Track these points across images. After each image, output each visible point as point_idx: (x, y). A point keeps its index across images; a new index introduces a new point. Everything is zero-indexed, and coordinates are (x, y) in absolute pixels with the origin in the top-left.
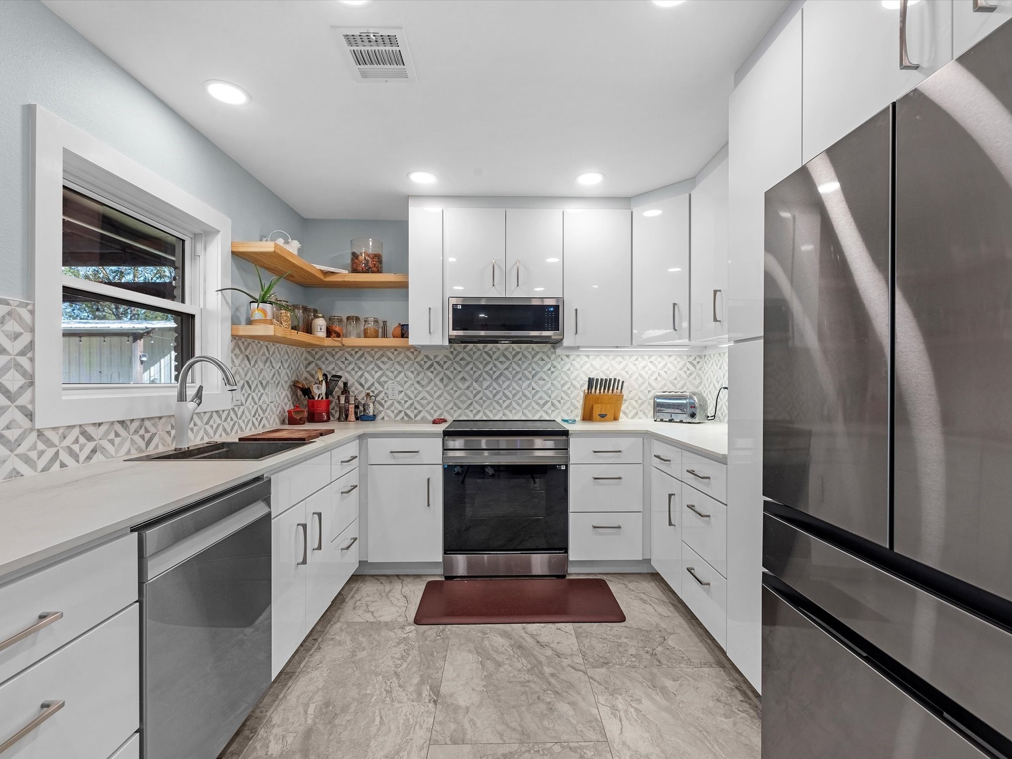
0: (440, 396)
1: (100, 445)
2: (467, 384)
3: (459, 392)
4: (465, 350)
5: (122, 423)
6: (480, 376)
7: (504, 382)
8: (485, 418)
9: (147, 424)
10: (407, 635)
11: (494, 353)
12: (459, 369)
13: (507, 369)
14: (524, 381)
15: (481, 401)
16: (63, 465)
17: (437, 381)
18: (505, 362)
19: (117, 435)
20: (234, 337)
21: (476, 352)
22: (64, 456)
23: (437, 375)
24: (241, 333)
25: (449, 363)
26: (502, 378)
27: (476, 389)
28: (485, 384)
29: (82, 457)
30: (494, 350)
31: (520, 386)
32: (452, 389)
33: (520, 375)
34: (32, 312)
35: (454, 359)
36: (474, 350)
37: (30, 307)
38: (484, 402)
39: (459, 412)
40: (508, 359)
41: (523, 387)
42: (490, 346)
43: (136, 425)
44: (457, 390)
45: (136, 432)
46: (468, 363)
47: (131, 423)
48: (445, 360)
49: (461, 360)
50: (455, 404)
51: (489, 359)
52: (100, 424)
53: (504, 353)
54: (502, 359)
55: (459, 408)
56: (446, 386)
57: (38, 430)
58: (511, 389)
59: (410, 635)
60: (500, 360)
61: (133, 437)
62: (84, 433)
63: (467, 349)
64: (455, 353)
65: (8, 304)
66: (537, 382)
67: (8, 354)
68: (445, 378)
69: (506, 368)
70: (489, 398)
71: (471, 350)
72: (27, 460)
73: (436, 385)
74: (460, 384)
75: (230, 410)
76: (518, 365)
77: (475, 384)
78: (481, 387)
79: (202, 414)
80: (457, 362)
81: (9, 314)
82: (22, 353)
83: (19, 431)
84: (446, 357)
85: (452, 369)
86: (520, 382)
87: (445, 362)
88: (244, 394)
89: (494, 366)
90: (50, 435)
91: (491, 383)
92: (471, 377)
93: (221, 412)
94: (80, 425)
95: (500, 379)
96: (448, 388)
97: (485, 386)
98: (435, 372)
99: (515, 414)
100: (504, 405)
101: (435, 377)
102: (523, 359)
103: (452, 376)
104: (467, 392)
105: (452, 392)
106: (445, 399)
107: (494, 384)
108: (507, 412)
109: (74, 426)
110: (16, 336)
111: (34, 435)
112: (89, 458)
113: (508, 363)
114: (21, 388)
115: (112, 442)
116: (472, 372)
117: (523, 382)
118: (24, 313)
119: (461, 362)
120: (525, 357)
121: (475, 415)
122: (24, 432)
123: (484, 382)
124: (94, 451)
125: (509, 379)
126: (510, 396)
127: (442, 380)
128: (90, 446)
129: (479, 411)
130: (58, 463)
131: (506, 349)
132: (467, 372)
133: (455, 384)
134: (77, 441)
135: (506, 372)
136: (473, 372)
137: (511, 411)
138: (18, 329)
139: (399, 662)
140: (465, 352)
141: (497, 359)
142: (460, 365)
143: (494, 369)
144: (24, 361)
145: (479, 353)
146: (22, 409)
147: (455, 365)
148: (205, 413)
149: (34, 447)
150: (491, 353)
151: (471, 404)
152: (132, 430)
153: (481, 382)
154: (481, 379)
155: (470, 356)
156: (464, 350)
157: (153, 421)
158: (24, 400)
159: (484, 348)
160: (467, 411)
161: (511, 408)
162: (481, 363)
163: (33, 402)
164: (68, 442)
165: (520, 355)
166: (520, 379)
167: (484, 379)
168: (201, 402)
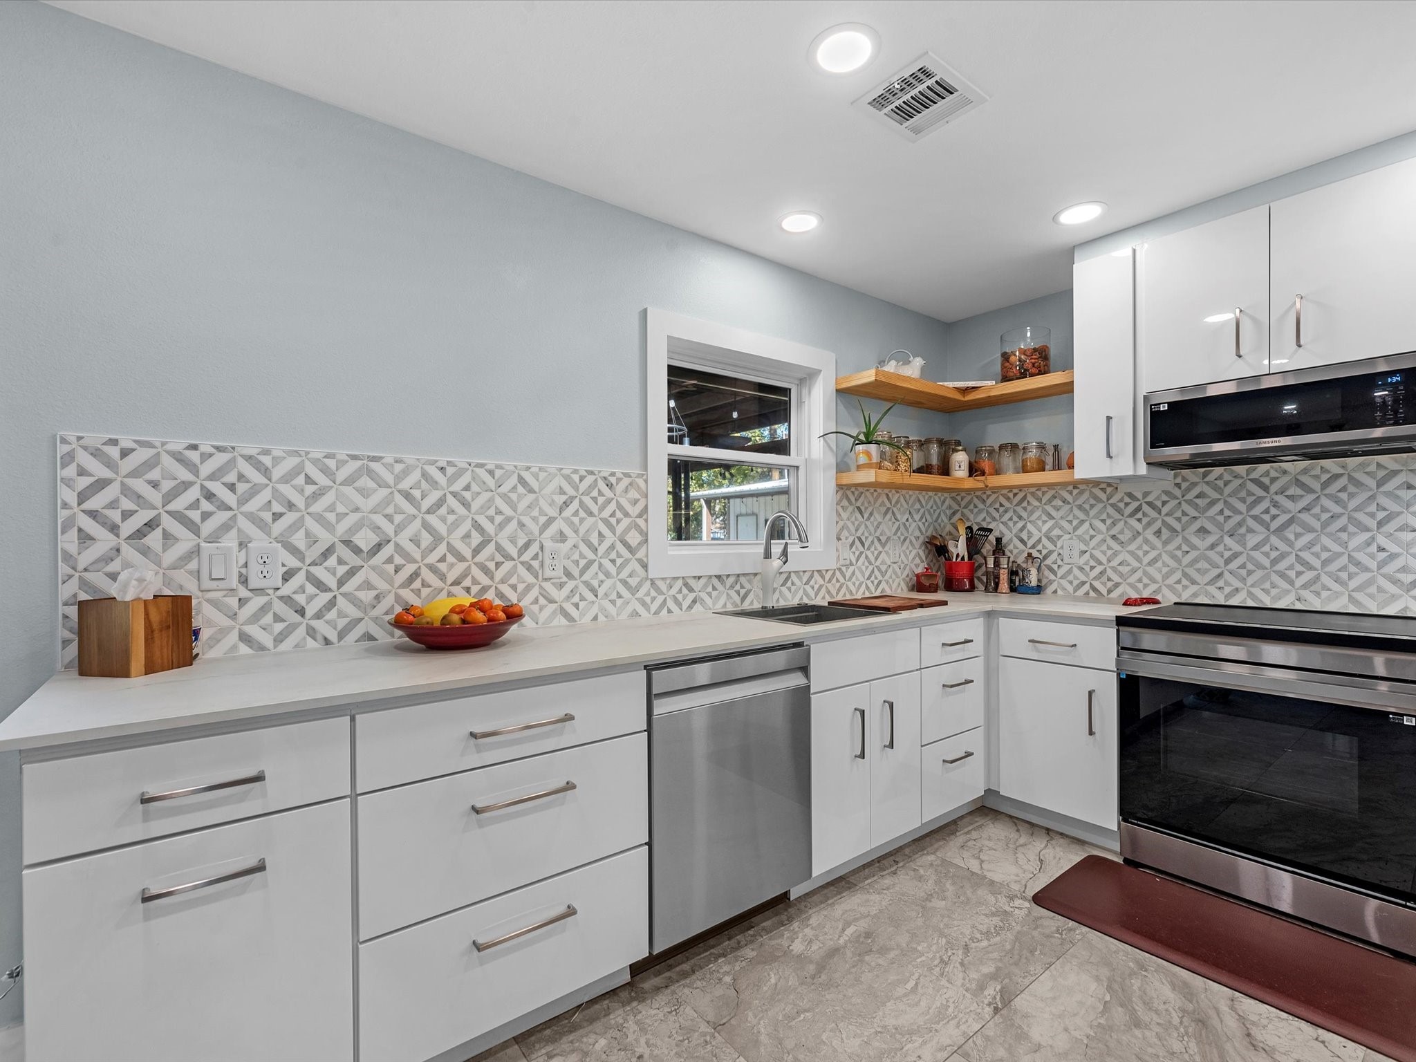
0: (1155, 561)
1: (699, 597)
2: (1211, 540)
3: (1193, 554)
4: (1206, 480)
5: (719, 577)
6: (1240, 524)
7: (1298, 536)
8: (1250, 603)
9: (742, 579)
10: (1012, 910)
11: (1273, 480)
12: (1193, 513)
13: (1307, 509)
14: (1355, 534)
15: (1243, 572)
16: (670, 611)
17: (1149, 534)
18: (1302, 496)
19: (714, 589)
20: (840, 487)
21: (1230, 481)
22: (671, 604)
23: (1149, 524)
24: (845, 482)
25: (1173, 503)
26: (1295, 528)
27: (1230, 549)
28: (1252, 540)
29: (685, 607)
30: (1273, 474)
31: (1345, 545)
32: (1179, 548)
33: (1343, 521)
34: (646, 481)
35: (1183, 497)
36: (1227, 477)
37: (645, 477)
38: (1250, 573)
39: (1194, 588)
40: (1310, 490)
41: (1352, 545)
42: (1263, 467)
43: (731, 580)
44: (1188, 549)
45: (732, 587)
46: (1213, 503)
47: (727, 578)
48: (1165, 498)
49: (1197, 497)
50: (1185, 575)
51: (1260, 492)
52: (699, 578)
53: (1297, 480)
54: (1293, 491)
55: (1194, 582)
56: (1166, 543)
57: (651, 579)
58: (1317, 549)
59: (1017, 911)
60: (1290, 492)
61: (729, 591)
62: (686, 585)
63: (1211, 478)
64: (1184, 485)
65: (630, 477)
66: (1391, 534)
67: (630, 516)
68: (1164, 530)
69: (1303, 508)
70: (1259, 566)
71: (1220, 477)
72: (644, 604)
73: (1146, 541)
74: (1195, 540)
75: (835, 570)
76: (1338, 502)
77: (1227, 540)
78: (1244, 545)
79: (802, 574)
80: (1189, 502)
81: (631, 484)
82: (640, 516)
83: (639, 579)
84: (1167, 493)
85: (1179, 514)
86: (1344, 536)
87: (1164, 503)
88: (854, 553)
89: (1274, 506)
90: (660, 583)
91: (1268, 536)
92: (1220, 526)
93: (824, 572)
94: (683, 578)
95: (1287, 530)
96: (1170, 547)
97: (1250, 544)
98: (1145, 520)
99: (1329, 599)
100: (1299, 582)
101: (1145, 529)
102: (1351, 489)
103: (1178, 526)
104: (1211, 554)
105: (1179, 553)
106: (1165, 565)
107: (1274, 540)
108: (1305, 594)
109: (678, 578)
110: (636, 502)
111: (649, 583)
112: (690, 607)
113: (1309, 498)
114: (639, 544)
115: (710, 594)
116: (1221, 519)
117: (1351, 535)
118: (640, 482)
119: (1198, 501)
120: (1358, 484)
121: (1228, 597)
122: (642, 580)
123: (1249, 536)
124: (694, 601)
125: (1311, 530)
126: (1316, 563)
127: (1158, 533)
128: (691, 596)
129: (1237, 590)
130: (665, 611)
131: (1305, 471)
132: (1212, 519)
133: (1185, 540)
134: (680, 591)
135: (1304, 516)
136: (1225, 517)
137: (1318, 594)
138: (637, 496)
139: (979, 936)
140: (1207, 483)
141: (1281, 492)
142: (1196, 507)
143: (1274, 511)
144: (640, 522)
145: (1238, 482)
146: (640, 561)
147: (1185, 506)
148: (804, 572)
149: (648, 594)
150: (1266, 481)
151: (1220, 575)
152: (728, 585)
153: (1243, 535)
154: (1243, 530)
155: (1216, 488)
156: (1203, 479)
157: (748, 578)
158: (640, 554)
159: (1248, 473)
160: (1212, 589)
161: (1317, 587)
162: (1243, 500)
163: (647, 556)
164: (673, 591)
165: (1343, 481)
166: (1343, 529)
167: (1250, 530)
168: (787, 561)
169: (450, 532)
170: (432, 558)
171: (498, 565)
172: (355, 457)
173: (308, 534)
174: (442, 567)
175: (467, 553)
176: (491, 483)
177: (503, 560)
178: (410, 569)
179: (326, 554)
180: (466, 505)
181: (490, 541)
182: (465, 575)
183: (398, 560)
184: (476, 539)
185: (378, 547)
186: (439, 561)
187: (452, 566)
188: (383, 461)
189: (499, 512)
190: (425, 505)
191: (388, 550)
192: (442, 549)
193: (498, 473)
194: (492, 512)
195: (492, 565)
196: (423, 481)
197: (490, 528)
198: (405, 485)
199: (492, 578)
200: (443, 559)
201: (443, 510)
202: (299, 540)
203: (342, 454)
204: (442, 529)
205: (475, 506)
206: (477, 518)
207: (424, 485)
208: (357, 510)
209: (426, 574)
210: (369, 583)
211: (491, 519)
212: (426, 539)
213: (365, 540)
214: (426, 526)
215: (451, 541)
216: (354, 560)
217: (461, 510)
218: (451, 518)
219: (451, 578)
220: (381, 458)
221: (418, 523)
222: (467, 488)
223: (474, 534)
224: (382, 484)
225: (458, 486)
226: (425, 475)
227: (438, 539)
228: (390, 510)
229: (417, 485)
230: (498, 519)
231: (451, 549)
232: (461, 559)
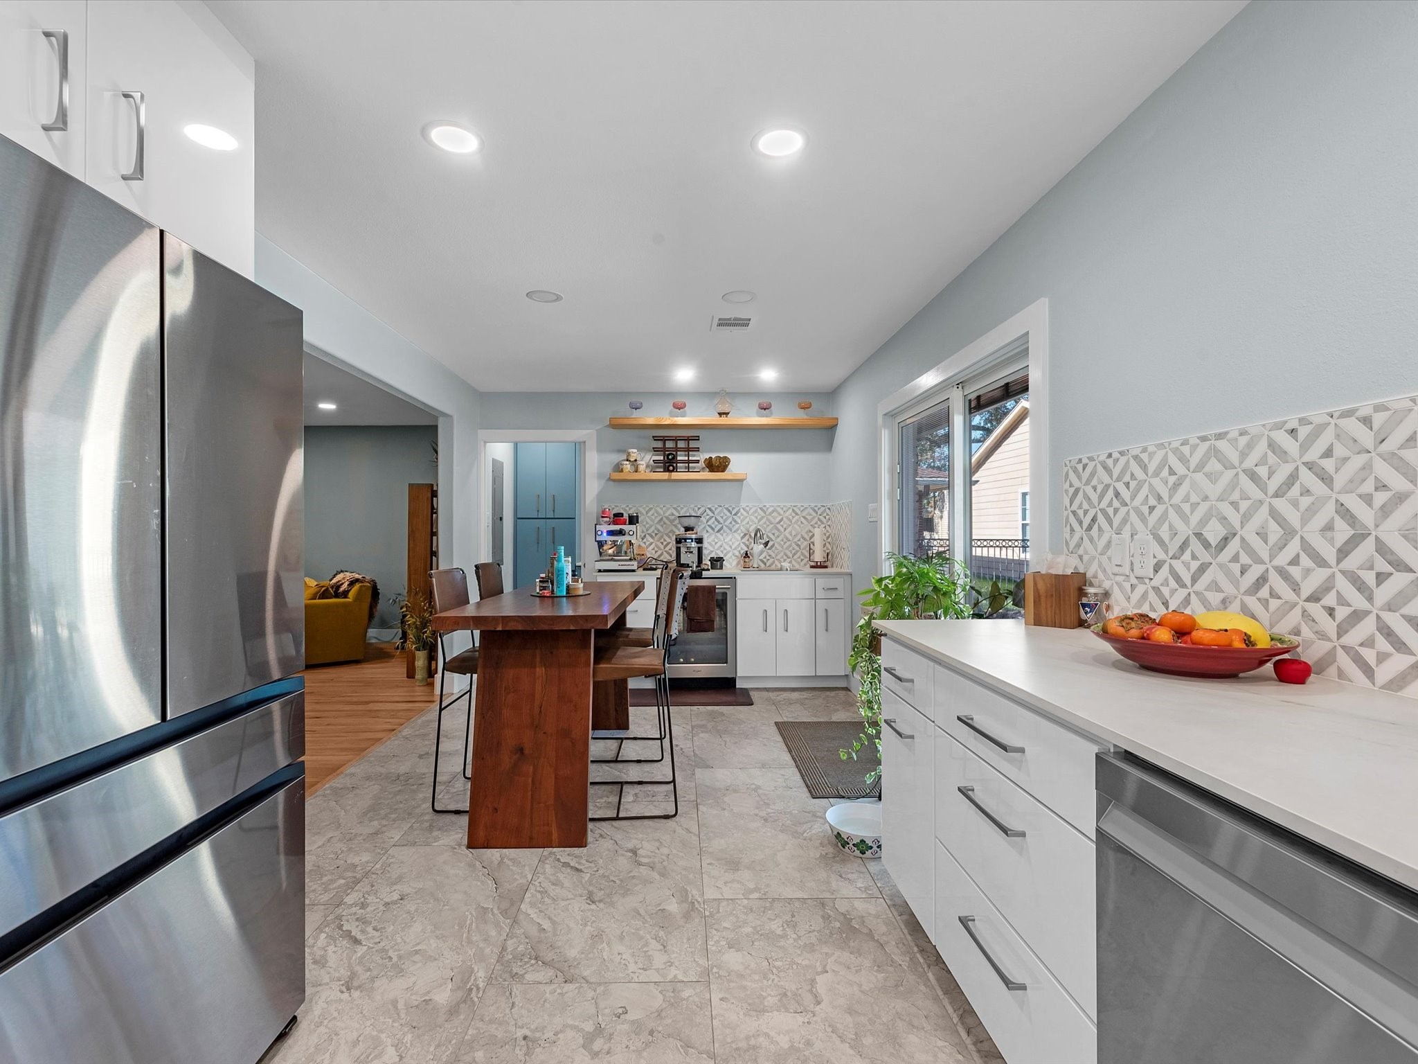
169: (1304, 521)
170: (1283, 559)
171: (1381, 578)
172: (1204, 439)
173: (1171, 526)
174: (1295, 572)
175: (1330, 554)
176: (1366, 437)
177: (1389, 569)
178: (1255, 572)
179: (1184, 546)
180: (1326, 479)
181: (1364, 536)
182: (1327, 587)
183: (1245, 559)
184: (1343, 532)
185: (1225, 540)
186: (1291, 563)
187: (1308, 572)
188: (1229, 436)
189: (1381, 486)
190: (1273, 486)
191: (1234, 545)
192: (1294, 547)
193: (1379, 419)
194: (1368, 487)
195: (1369, 578)
196: (1270, 453)
197: (1366, 515)
198: (1249, 463)
199: (1370, 599)
200: (1295, 561)
201: (1295, 491)
202: (1164, 533)
203: (1193, 438)
204: (1293, 518)
205: (1340, 480)
206: (1344, 499)
207: (1272, 458)
208: (1206, 498)
209: (1275, 580)
210: (1216, 584)
211: (1368, 499)
212: (1275, 532)
213: (1214, 533)
214: (1274, 514)
215: (1306, 536)
216: (1205, 556)
217: (1318, 487)
218: (1305, 502)
219: (1307, 588)
220: (1226, 433)
221: (1264, 510)
222: (1328, 453)
223: (1340, 524)
224: (1228, 466)
225: (1313, 454)
226: (1272, 445)
227: (1289, 532)
228: (1235, 496)
229: (1263, 461)
230: (1381, 498)
231: (1306, 547)
232: (1321, 562)
